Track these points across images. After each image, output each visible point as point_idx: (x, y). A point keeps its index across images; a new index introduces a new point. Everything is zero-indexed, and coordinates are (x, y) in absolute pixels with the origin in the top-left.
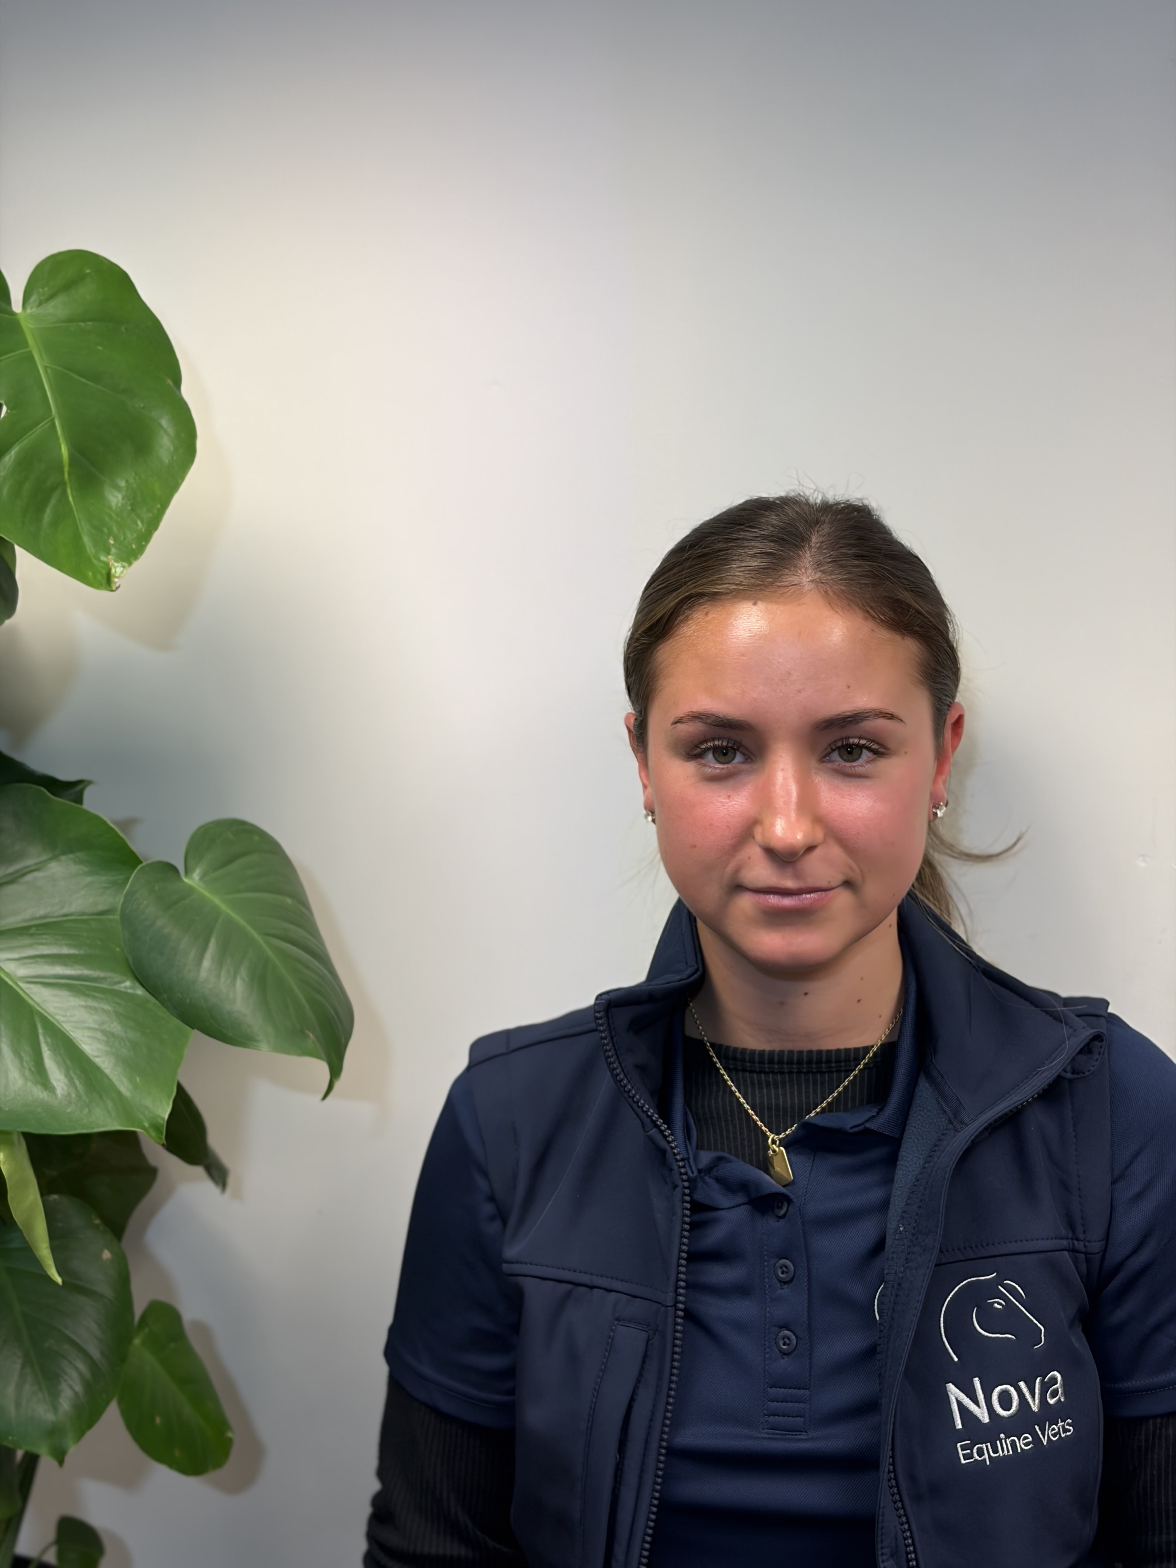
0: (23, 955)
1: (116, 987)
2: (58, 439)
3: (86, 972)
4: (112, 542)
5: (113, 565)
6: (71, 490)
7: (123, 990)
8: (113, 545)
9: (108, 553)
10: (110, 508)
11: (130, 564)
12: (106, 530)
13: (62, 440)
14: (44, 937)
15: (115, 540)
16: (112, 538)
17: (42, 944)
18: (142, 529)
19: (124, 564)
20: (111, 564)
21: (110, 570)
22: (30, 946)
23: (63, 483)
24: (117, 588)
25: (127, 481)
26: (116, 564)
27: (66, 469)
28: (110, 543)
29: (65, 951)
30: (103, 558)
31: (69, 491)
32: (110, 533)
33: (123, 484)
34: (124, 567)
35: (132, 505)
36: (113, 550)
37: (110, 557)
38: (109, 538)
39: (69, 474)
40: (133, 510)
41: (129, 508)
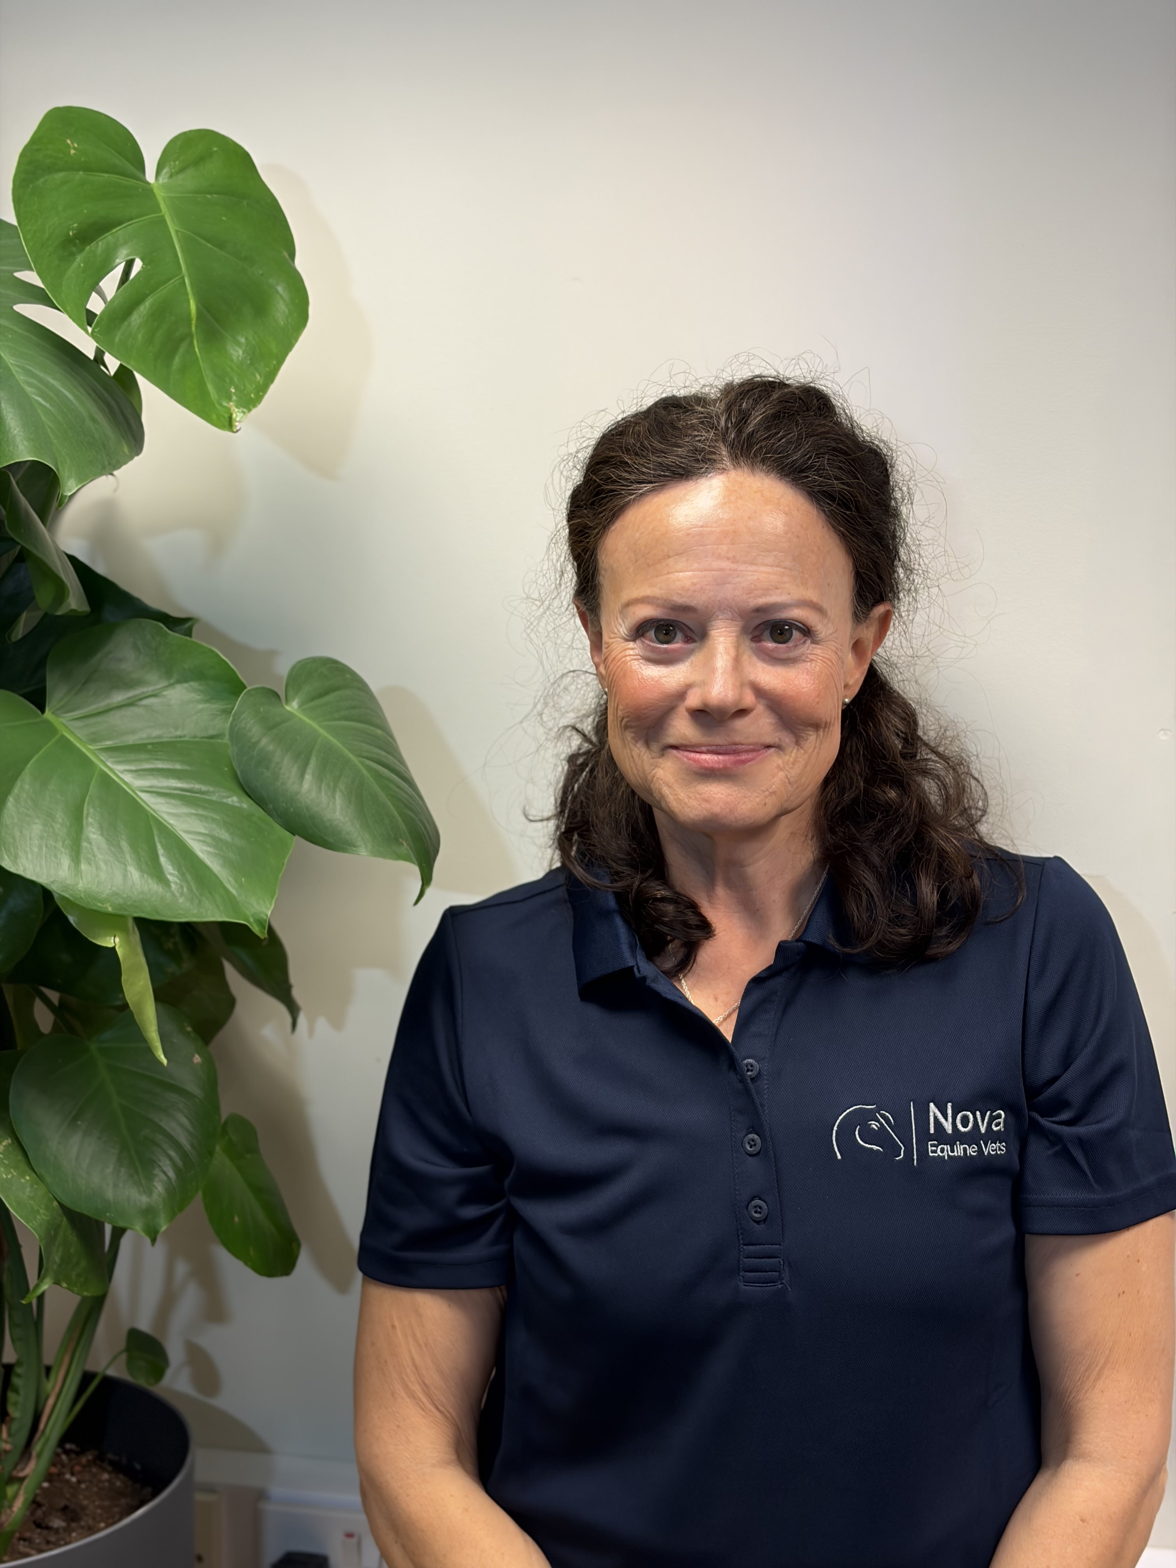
0: (139, 768)
1: (225, 801)
2: (187, 294)
3: (197, 786)
4: (233, 390)
5: (233, 410)
6: (198, 342)
7: (230, 803)
8: (234, 393)
9: (229, 399)
10: (232, 360)
11: (250, 410)
12: (228, 380)
13: (191, 296)
14: (159, 753)
15: (236, 389)
16: (233, 387)
17: (157, 759)
18: (260, 381)
19: (245, 410)
20: (232, 409)
21: (231, 414)
22: (147, 760)
23: (190, 335)
24: (238, 431)
25: (246, 339)
26: (236, 410)
27: (194, 322)
28: (231, 392)
29: (178, 766)
30: (225, 404)
31: (195, 343)
32: (232, 382)
33: (243, 340)
34: (244, 413)
35: (251, 359)
36: (234, 398)
37: (231, 404)
38: (230, 387)
39: (196, 327)
40: (252, 364)
41: (249, 362)
